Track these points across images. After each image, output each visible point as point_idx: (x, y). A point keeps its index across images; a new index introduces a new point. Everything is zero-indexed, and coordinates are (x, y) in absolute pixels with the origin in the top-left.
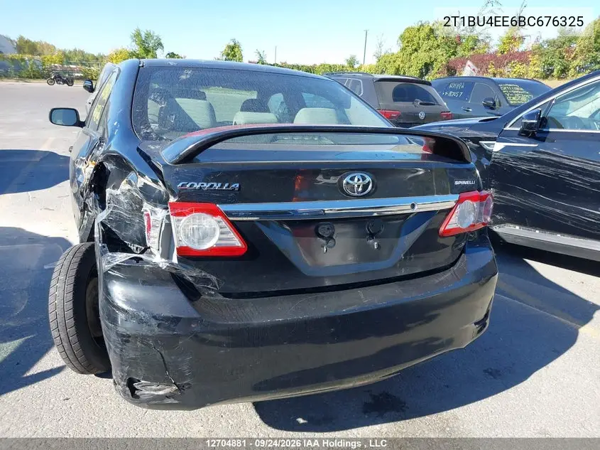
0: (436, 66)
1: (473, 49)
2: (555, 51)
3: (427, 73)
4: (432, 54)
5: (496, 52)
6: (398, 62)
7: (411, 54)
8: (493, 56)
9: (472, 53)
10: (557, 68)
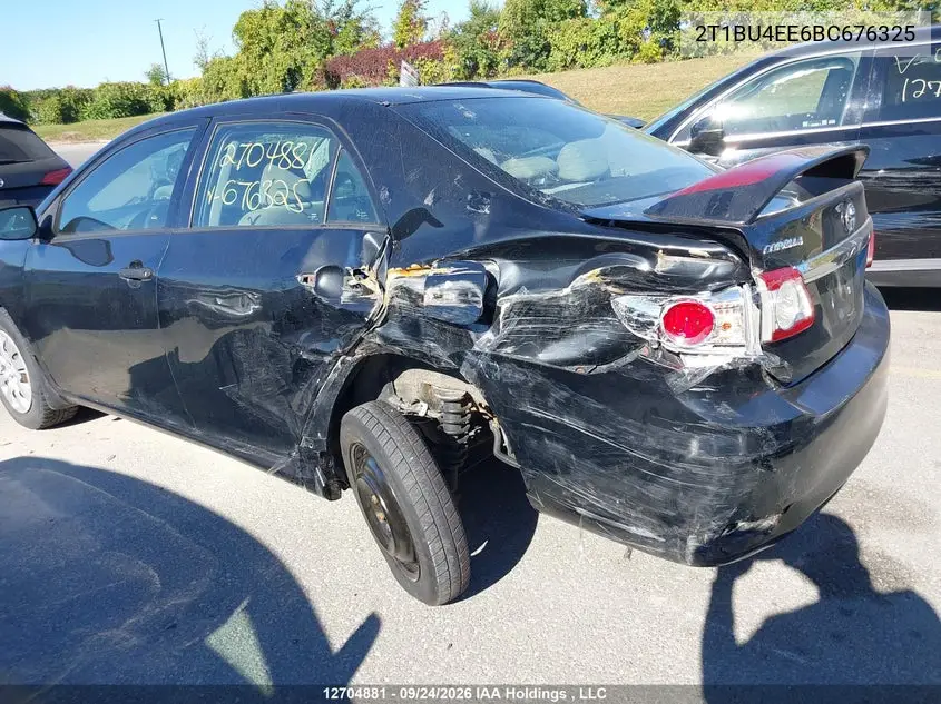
0: (307, 72)
1: (358, 42)
2: (474, 39)
3: (294, 85)
4: (296, 53)
5: (392, 45)
6: (242, 72)
7: (261, 57)
8: (390, 51)
9: (357, 48)
10: (483, 63)
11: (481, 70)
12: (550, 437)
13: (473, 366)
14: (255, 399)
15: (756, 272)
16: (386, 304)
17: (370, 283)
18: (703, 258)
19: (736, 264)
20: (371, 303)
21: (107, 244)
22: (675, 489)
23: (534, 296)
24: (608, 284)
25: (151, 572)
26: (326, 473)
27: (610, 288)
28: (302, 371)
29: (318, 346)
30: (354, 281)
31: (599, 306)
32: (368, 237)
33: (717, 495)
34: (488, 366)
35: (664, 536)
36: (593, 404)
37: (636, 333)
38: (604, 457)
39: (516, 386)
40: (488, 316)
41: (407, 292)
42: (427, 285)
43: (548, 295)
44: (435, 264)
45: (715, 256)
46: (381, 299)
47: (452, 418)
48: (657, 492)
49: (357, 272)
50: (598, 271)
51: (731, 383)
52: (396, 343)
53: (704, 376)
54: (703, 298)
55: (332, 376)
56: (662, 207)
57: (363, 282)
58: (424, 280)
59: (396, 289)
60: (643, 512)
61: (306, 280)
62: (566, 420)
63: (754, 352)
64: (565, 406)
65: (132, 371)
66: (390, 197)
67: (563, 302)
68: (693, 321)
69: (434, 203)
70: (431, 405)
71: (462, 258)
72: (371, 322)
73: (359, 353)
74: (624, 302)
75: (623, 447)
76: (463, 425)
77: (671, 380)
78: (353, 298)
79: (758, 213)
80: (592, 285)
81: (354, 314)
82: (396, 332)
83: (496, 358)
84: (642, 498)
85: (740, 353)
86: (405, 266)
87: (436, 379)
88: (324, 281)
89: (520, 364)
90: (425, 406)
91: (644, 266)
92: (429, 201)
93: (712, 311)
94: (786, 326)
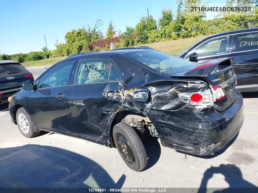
0: (84, 47)
1: (97, 38)
2: (128, 36)
3: (81, 50)
4: (81, 42)
5: (106, 39)
6: (67, 48)
7: (72, 43)
9: (97, 40)
10: (131, 42)
11: (130, 44)
12: (166, 127)
13: (146, 111)
14: (91, 124)
15: (211, 86)
16: (125, 98)
17: (120, 94)
18: (199, 84)
19: (206, 84)
20: (121, 99)
22: (196, 136)
23: (160, 94)
24: (177, 91)
25: (67, 169)
26: (110, 141)
27: (177, 92)
28: (103, 116)
29: (108, 110)
30: (116, 94)
31: (175, 96)
32: (120, 84)
33: (206, 137)
34: (150, 111)
35: (195, 148)
36: (176, 118)
37: (184, 102)
38: (179, 130)
39: (157, 116)
40: (149, 100)
41: (129, 96)
42: (134, 94)
43: (163, 94)
44: (136, 89)
45: (201, 83)
46: (123, 98)
47: (139, 126)
48: (192, 138)
49: (117, 92)
50: (175, 88)
51: (207, 111)
52: (127, 108)
53: (201, 110)
54: (199, 93)
55: (111, 117)
56: (188, 73)
57: (119, 94)
58: (133, 93)
59: (127, 95)
60: (189, 143)
61: (105, 94)
62: (170, 123)
63: (212, 104)
64: (169, 119)
66: (124, 74)
67: (167, 95)
68: (197, 98)
69: (135, 75)
70: (134, 124)
71: (142, 87)
72: (121, 103)
73: (118, 111)
74: (181, 95)
75: (184, 128)
76: (142, 128)
77: (194, 111)
78: (116, 98)
79: (210, 73)
80: (173, 91)
81: (117, 101)
82: (127, 105)
83: (152, 109)
84: (189, 139)
85: (209, 104)
86: (129, 90)
87: (135, 117)
88: (109, 94)
89: (158, 110)
90: (132, 124)
91: (185, 86)
92: (134, 75)
93: (202, 95)
94: (219, 98)
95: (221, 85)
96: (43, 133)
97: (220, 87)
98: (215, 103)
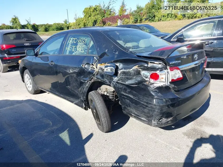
0: (98, 21)
1: (110, 15)
2: (137, 14)
3: (95, 24)
4: (96, 17)
5: (118, 15)
6: (84, 21)
7: (88, 18)
8: (117, 17)
9: (110, 16)
10: (139, 19)
12: (127, 99)
13: (113, 84)
14: (73, 89)
15: (168, 67)
16: (97, 71)
17: (94, 67)
18: (158, 64)
19: (164, 66)
20: (95, 71)
21: (48, 57)
22: (149, 110)
23: (125, 70)
24: (140, 69)
25: (51, 122)
26: (85, 105)
27: (140, 70)
28: (82, 84)
29: (84, 79)
30: (91, 66)
31: (138, 73)
32: (95, 57)
33: (157, 112)
34: (116, 84)
35: (148, 120)
36: (134, 92)
37: (145, 79)
38: (136, 103)
39: (121, 88)
40: (116, 74)
41: (101, 69)
42: (105, 68)
43: (128, 70)
44: (107, 63)
45: (160, 64)
46: (96, 70)
47: (111, 95)
48: (146, 110)
49: (92, 64)
50: (137, 66)
51: (160, 89)
52: (99, 79)
53: (155, 87)
54: (158, 72)
55: (87, 85)
57: (93, 66)
58: (104, 67)
59: (99, 68)
60: (144, 115)
61: (83, 66)
62: (130, 95)
64: (130, 93)
65: (52, 84)
66: (99, 50)
67: (131, 72)
68: (155, 77)
69: (108, 51)
70: (107, 93)
71: (112, 62)
72: (94, 75)
73: (92, 81)
74: (143, 72)
75: (140, 101)
76: (113, 97)
77: (149, 88)
78: (91, 69)
79: (169, 55)
80: (136, 69)
81: (91, 73)
82: (99, 77)
83: (117, 83)
84: (143, 112)
85: (164, 83)
86: (101, 63)
87: (108, 87)
88: (86, 66)
89: (122, 84)
90: (106, 93)
91: (146, 65)
92: (106, 51)
93: (159, 75)
94: (175, 79)
95: (180, 67)
96: (42, 92)
97: (178, 69)
98: (170, 83)
